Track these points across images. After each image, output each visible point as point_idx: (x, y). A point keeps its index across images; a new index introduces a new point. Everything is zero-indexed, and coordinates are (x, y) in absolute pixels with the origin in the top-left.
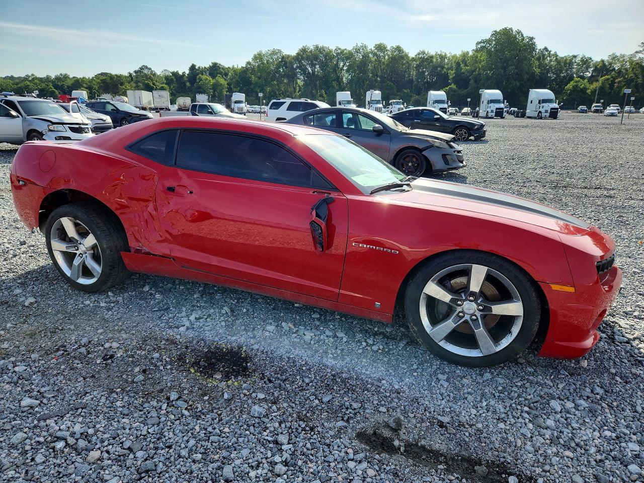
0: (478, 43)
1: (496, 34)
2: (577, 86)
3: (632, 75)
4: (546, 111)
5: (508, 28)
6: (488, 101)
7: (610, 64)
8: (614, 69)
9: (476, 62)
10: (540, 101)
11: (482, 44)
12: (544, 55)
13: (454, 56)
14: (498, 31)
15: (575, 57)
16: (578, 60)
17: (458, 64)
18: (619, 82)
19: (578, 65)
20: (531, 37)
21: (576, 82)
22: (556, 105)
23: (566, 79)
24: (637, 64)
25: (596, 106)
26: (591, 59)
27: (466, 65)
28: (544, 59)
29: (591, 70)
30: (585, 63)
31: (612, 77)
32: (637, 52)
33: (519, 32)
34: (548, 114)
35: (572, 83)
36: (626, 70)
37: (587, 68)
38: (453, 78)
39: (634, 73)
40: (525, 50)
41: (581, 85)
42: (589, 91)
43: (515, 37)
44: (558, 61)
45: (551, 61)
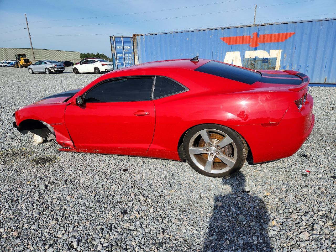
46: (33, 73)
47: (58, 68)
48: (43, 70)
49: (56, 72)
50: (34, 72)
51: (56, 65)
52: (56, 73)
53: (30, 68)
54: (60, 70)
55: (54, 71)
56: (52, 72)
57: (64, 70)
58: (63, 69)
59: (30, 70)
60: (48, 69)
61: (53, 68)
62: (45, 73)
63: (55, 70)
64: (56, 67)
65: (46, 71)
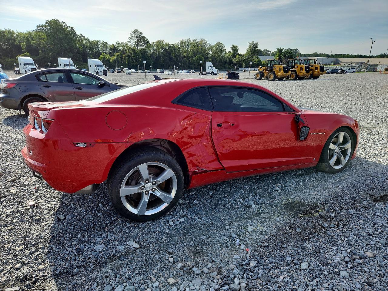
0: (38, 27)
1: (48, 22)
2: (104, 58)
3: (128, 53)
4: (101, 72)
5: (56, 20)
6: (64, 65)
7: (117, 47)
8: (120, 50)
9: (40, 39)
10: (95, 66)
11: (41, 28)
12: (81, 39)
13: (21, 33)
14: (50, 20)
15: (99, 41)
16: (101, 43)
17: (27, 39)
18: (124, 57)
19: (101, 46)
20: (72, 27)
21: (104, 55)
22: (104, 68)
23: (97, 53)
24: (130, 48)
25: (117, 69)
26: (107, 43)
27: (33, 40)
28: (82, 41)
29: (109, 49)
30: (105, 45)
31: (120, 54)
32: (128, 42)
33: (64, 23)
34: (102, 73)
35: (101, 56)
36: (125, 50)
37: (107, 48)
38: (26, 48)
39: (130, 53)
40: (71, 34)
41: (107, 57)
42: (111, 61)
43: (62, 26)
44: (91, 43)
45: (86, 42)
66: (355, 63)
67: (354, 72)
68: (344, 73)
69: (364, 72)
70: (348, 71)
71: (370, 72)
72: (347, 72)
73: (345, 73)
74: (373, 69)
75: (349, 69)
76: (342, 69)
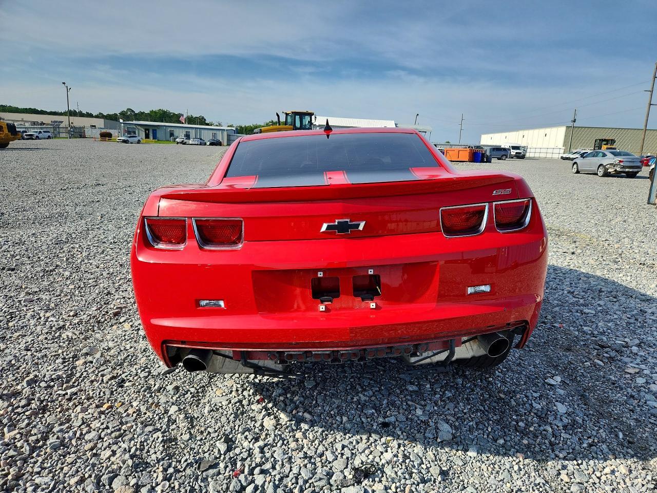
46: (578, 172)
47: (624, 167)
48: (594, 168)
49: (617, 175)
50: (579, 170)
51: (622, 160)
52: (618, 177)
53: (575, 163)
54: (627, 170)
55: (614, 172)
56: (610, 172)
57: (638, 172)
58: (635, 170)
59: (575, 166)
60: (604, 167)
61: (614, 166)
62: (597, 174)
63: (616, 170)
64: (622, 164)
65: (600, 170)
66: (31, 122)
67: (49, 137)
68: (32, 139)
69: (67, 138)
70: (40, 136)
71: (76, 137)
72: (37, 138)
73: (36, 139)
74: (79, 133)
75: (40, 132)
76: (26, 132)
